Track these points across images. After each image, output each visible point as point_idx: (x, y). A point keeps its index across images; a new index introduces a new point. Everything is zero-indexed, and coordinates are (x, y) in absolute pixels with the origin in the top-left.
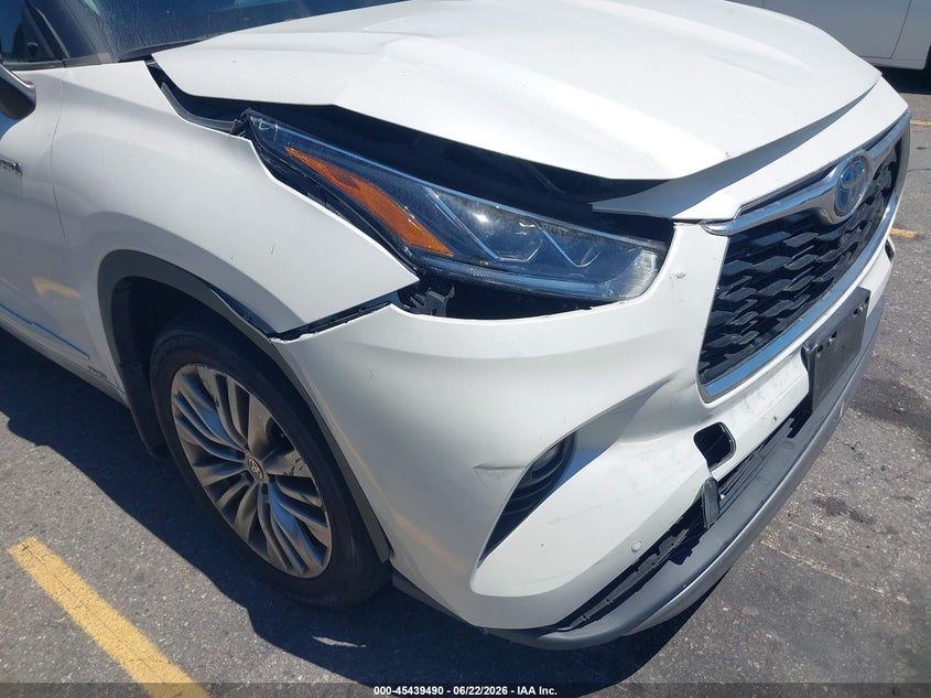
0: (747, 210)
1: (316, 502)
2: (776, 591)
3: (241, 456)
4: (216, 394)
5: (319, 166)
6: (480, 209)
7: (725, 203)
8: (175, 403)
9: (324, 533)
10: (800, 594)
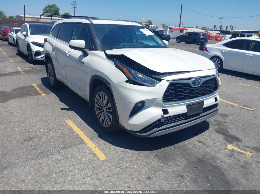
0: (173, 80)
1: (111, 111)
2: (182, 148)
3: (103, 107)
4: (101, 96)
5: (120, 66)
6: (140, 74)
7: (171, 78)
8: (96, 99)
9: (111, 116)
10: (186, 149)
